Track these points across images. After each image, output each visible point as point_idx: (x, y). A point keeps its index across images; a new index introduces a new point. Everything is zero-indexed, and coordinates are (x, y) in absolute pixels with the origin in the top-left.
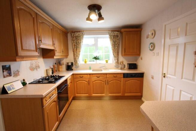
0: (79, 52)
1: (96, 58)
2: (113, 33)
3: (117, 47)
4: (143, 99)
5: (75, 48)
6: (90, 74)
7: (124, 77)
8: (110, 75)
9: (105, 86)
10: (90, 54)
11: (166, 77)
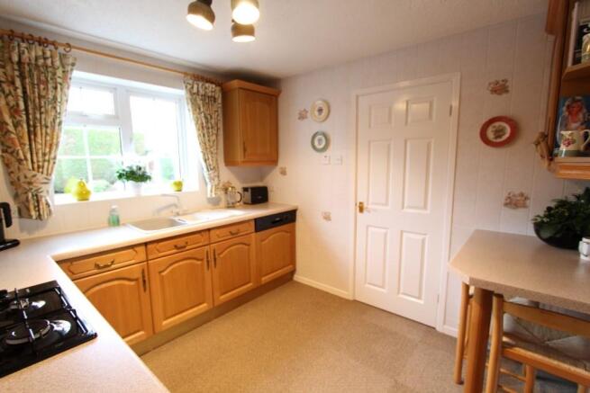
0: (52, 145)
1: (137, 176)
2: (200, 85)
3: (214, 137)
4: (300, 277)
5: (16, 125)
6: (146, 244)
7: (257, 230)
8: (218, 232)
9: (207, 274)
10: (94, 157)
11: (365, 212)
